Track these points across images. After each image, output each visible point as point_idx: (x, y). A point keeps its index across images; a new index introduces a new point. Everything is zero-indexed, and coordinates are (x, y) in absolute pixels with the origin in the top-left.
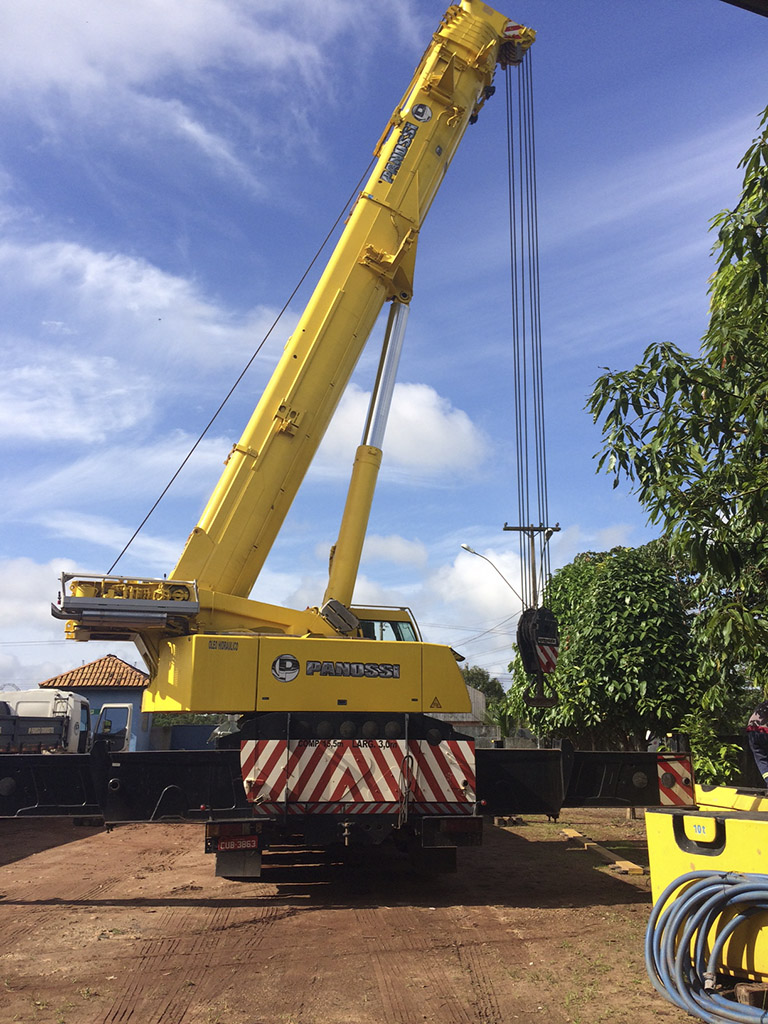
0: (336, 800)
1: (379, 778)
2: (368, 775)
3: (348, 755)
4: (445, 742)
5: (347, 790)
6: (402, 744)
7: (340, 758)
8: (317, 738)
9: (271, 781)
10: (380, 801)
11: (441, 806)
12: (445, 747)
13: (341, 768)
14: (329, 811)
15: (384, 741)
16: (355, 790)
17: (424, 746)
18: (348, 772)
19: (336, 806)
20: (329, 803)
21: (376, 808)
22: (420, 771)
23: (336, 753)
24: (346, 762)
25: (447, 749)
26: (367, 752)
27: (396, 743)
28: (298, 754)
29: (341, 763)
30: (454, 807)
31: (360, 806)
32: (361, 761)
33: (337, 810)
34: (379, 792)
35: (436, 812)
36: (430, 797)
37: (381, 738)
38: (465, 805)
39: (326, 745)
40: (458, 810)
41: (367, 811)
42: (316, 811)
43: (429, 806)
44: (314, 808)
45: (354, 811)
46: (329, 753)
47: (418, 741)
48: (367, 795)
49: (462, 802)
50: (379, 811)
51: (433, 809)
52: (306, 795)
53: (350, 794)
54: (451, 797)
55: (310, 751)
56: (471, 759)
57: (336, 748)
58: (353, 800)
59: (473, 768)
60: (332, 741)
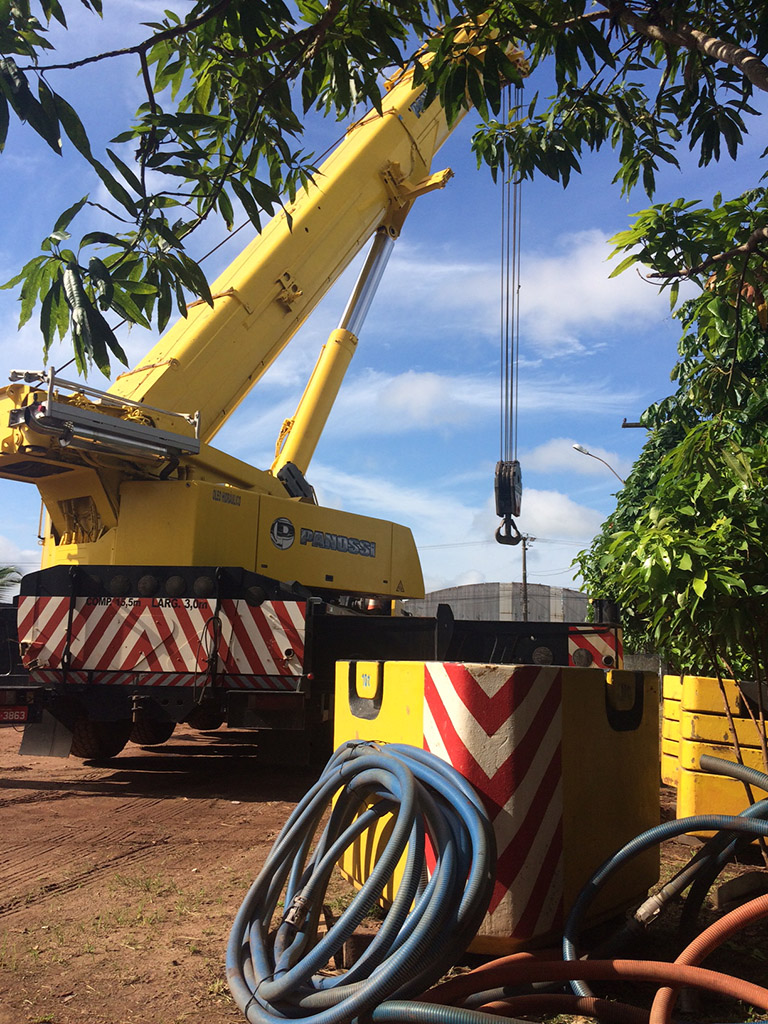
0: (128, 669)
1: (182, 643)
2: (169, 641)
3: (146, 617)
4: (268, 603)
5: (142, 657)
7: (136, 619)
8: (109, 596)
9: (53, 644)
10: (182, 672)
11: (259, 679)
12: (268, 608)
13: (137, 631)
14: (119, 682)
15: (192, 600)
16: (152, 657)
18: (144, 636)
19: (127, 676)
20: (120, 673)
21: (177, 680)
22: (235, 637)
23: (131, 614)
24: (142, 624)
25: (270, 610)
26: (169, 613)
27: (207, 603)
28: (85, 614)
29: (137, 625)
30: (274, 680)
31: (157, 677)
32: (161, 623)
33: (128, 680)
34: (181, 660)
35: (252, 686)
36: (245, 668)
37: (188, 597)
38: (288, 679)
39: (120, 604)
40: (279, 684)
41: (165, 683)
42: (104, 681)
43: (244, 680)
44: (101, 677)
45: (150, 682)
46: (123, 613)
47: (235, 601)
48: (166, 664)
49: (285, 674)
50: (181, 683)
51: (248, 684)
52: (92, 663)
53: (146, 661)
54: (271, 669)
55: (99, 611)
56: (299, 624)
57: (131, 608)
58: (149, 670)
59: (302, 634)
60: (128, 599)
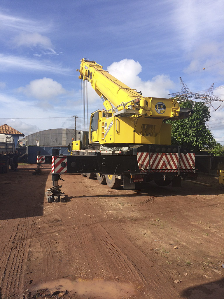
0: (161, 169)
1: (172, 163)
2: (169, 162)
3: (164, 157)
4: (188, 154)
5: (164, 166)
6: (177, 154)
7: (162, 157)
8: (156, 152)
9: (145, 164)
10: (172, 169)
11: (187, 170)
12: (188, 155)
13: (163, 160)
14: (159, 172)
15: (173, 153)
16: (166, 166)
17: (183, 154)
18: (164, 161)
20: (160, 170)
21: (171, 171)
22: (182, 161)
23: (161, 156)
24: (164, 159)
26: (169, 156)
28: (151, 157)
29: (162, 159)
30: (189, 170)
31: (167, 170)
32: (167, 159)
33: (161, 171)
34: (172, 167)
35: (186, 172)
36: (184, 168)
38: (192, 170)
39: (159, 154)
40: (190, 171)
41: (169, 172)
42: (156, 172)
43: (184, 171)
44: (156, 171)
45: (166, 172)
46: (159, 156)
47: (181, 153)
48: (169, 167)
49: (191, 169)
52: (154, 167)
54: (189, 168)
55: (154, 156)
56: (194, 158)
57: (161, 155)
58: (165, 169)
59: (194, 160)
60: (160, 153)
